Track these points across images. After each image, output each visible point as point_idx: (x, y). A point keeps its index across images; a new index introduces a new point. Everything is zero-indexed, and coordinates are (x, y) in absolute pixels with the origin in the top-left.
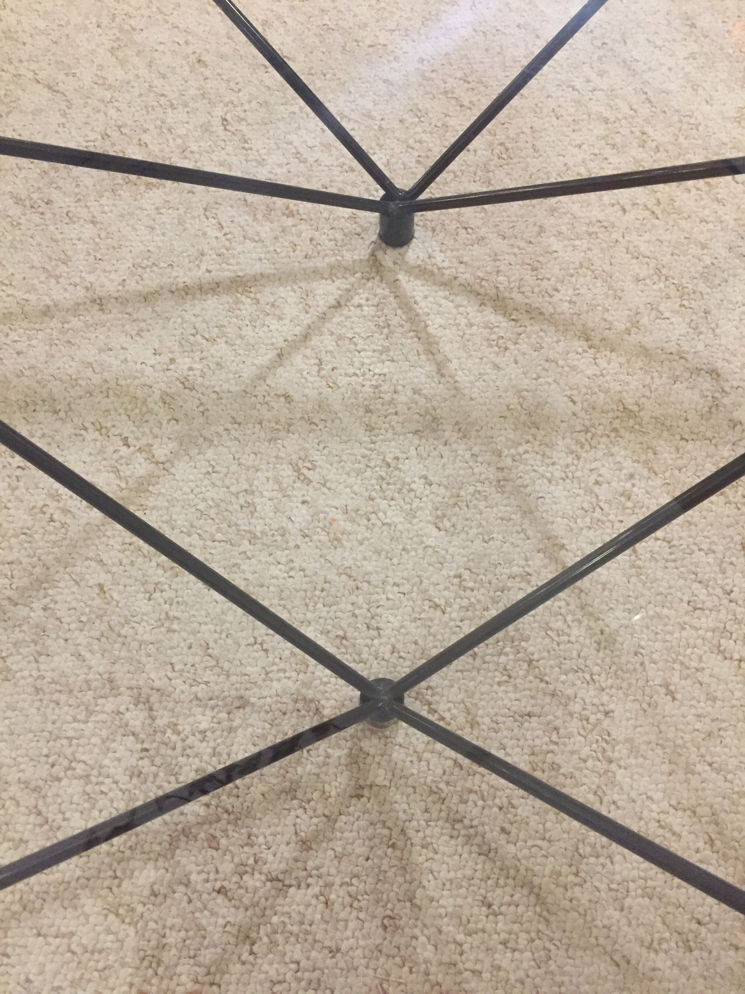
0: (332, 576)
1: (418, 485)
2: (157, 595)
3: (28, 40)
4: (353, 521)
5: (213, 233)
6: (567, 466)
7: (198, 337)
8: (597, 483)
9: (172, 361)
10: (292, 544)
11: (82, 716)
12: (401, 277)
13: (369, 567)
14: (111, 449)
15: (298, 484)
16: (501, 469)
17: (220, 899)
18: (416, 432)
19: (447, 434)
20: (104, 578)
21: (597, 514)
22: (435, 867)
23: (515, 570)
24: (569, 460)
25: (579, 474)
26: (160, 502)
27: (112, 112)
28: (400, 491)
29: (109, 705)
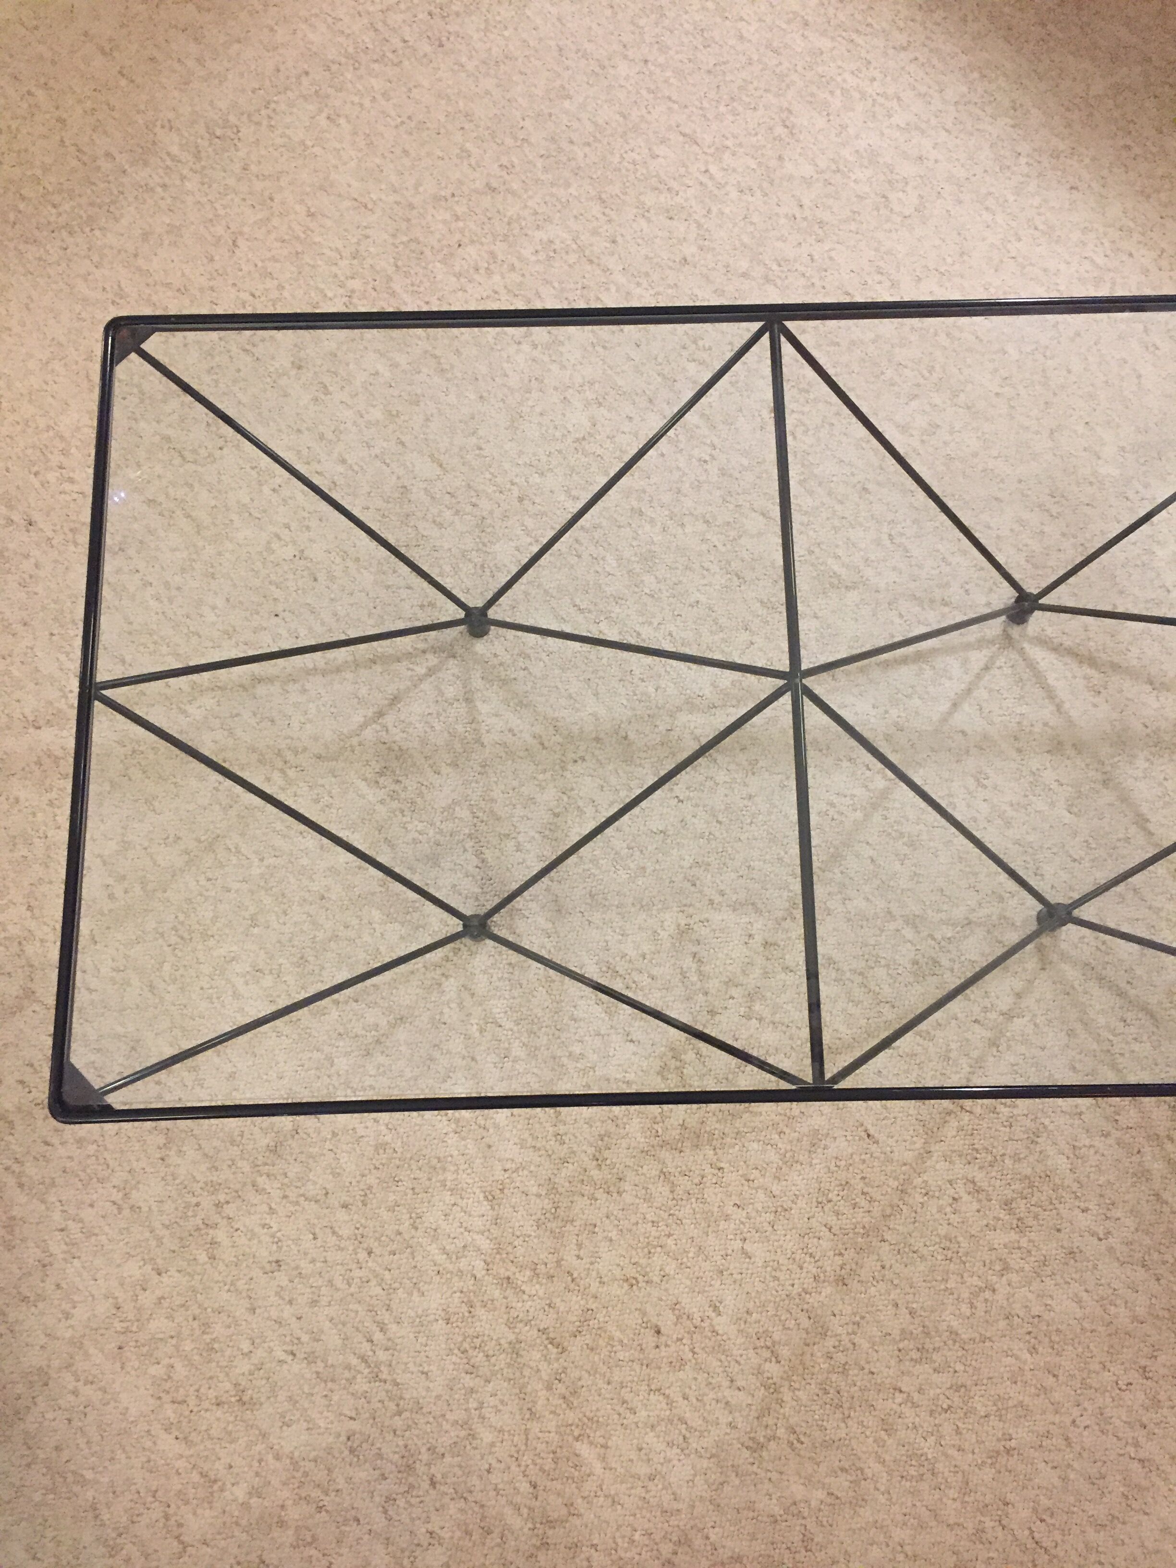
0: (1010, 846)
1: (1054, 786)
2: (906, 861)
3: (738, 476)
4: (1017, 810)
5: (897, 620)
6: (1146, 769)
7: (900, 695)
8: (1165, 779)
9: (886, 712)
10: (981, 827)
11: (878, 932)
12: (1026, 645)
13: (1031, 838)
14: (859, 772)
15: (980, 789)
16: (1105, 773)
17: (976, 1026)
18: (1048, 752)
19: (1068, 752)
20: (871, 853)
21: (1167, 799)
22: (1093, 1003)
23: (1121, 836)
24: (1147, 765)
25: (1153, 774)
26: (897, 805)
27: (811, 533)
28: (1043, 790)
29: (892, 926)
